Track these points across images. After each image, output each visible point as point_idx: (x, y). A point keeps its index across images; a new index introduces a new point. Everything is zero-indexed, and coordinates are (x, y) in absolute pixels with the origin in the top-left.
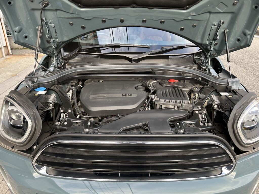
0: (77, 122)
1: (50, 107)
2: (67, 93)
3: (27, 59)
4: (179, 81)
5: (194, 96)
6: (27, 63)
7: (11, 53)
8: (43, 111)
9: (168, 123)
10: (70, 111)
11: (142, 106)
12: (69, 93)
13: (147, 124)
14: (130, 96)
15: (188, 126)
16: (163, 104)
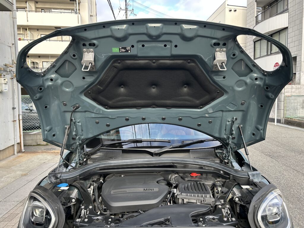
0: (98, 219)
1: (72, 203)
2: (88, 189)
3: (40, 156)
4: (202, 174)
5: (216, 189)
6: (39, 161)
7: (23, 151)
8: (65, 207)
9: (190, 217)
10: (91, 207)
11: (164, 200)
12: (90, 189)
13: (169, 219)
14: (152, 190)
15: (211, 221)
16: (185, 198)
